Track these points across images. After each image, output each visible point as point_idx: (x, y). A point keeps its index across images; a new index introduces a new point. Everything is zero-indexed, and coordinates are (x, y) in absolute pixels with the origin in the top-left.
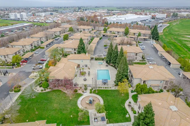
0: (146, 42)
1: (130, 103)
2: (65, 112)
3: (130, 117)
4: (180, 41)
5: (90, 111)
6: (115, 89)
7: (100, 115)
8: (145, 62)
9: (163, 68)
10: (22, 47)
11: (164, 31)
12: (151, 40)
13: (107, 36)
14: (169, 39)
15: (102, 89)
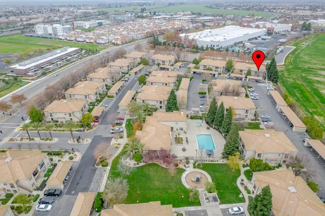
0: (259, 84)
1: (242, 180)
2: (170, 191)
3: (243, 197)
4: (310, 82)
5: (200, 190)
6: (223, 163)
7: (210, 194)
8: (259, 122)
9: (282, 135)
10: (84, 97)
11: (287, 61)
12: (267, 80)
13: (200, 74)
14: (294, 79)
15: (208, 162)
